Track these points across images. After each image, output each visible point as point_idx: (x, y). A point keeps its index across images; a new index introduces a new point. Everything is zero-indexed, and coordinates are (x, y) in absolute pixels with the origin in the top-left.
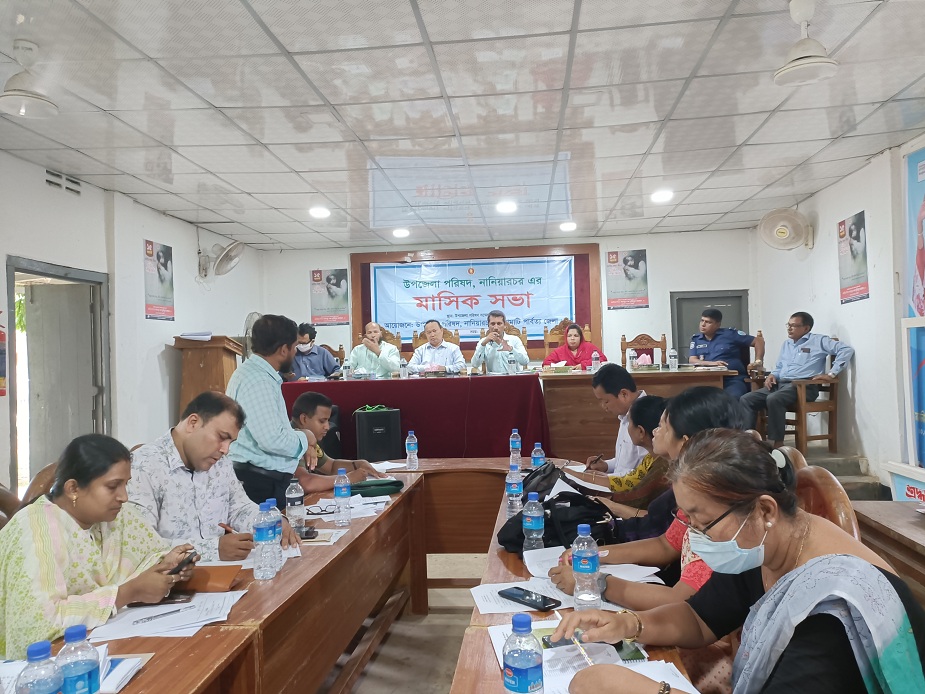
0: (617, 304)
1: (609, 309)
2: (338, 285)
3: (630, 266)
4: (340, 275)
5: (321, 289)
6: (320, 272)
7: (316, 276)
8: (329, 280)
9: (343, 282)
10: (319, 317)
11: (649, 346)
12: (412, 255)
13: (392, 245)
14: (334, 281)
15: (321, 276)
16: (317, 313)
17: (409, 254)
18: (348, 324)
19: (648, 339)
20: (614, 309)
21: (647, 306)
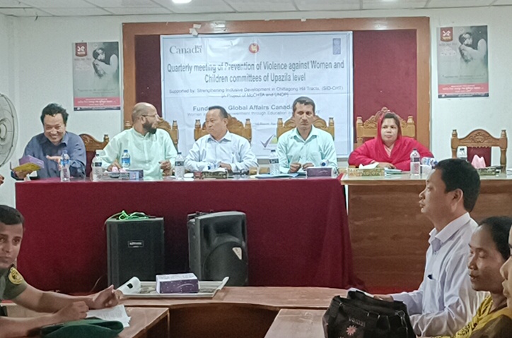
0: (450, 91)
1: (440, 97)
2: (107, 61)
3: (467, 45)
4: (110, 49)
5: (86, 65)
6: (85, 45)
7: (80, 49)
8: (95, 55)
9: (113, 58)
10: (83, 100)
11: (485, 144)
12: (199, 26)
13: (174, 14)
14: (102, 57)
15: (85, 50)
16: (80, 95)
17: (195, 26)
18: (119, 109)
19: (486, 135)
20: (446, 97)
21: (487, 95)
